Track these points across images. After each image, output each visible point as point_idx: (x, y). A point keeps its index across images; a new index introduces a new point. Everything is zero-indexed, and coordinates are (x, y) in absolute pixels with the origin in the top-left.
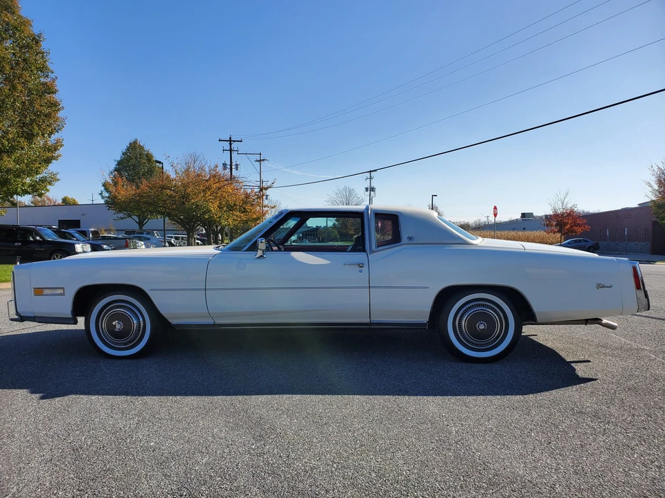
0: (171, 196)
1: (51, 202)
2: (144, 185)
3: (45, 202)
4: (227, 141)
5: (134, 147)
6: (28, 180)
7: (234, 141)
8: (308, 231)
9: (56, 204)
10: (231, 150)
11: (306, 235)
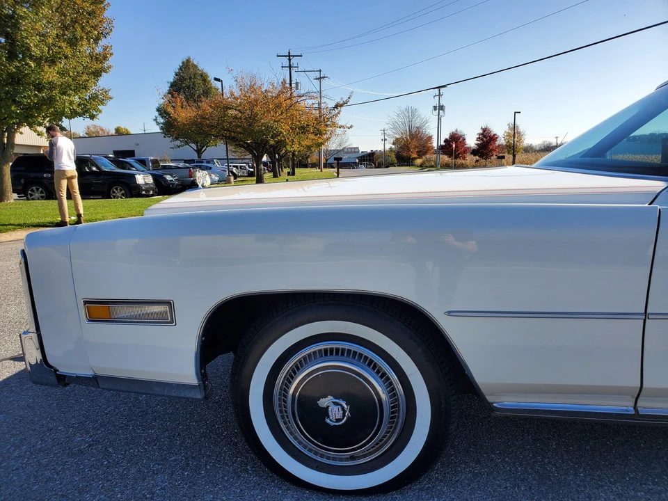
0: (235, 117)
1: (104, 133)
2: (205, 105)
3: (98, 132)
4: (286, 56)
5: (187, 65)
6: (76, 99)
7: (294, 56)
8: (364, 156)
9: (110, 134)
10: (290, 67)
11: (361, 161)
